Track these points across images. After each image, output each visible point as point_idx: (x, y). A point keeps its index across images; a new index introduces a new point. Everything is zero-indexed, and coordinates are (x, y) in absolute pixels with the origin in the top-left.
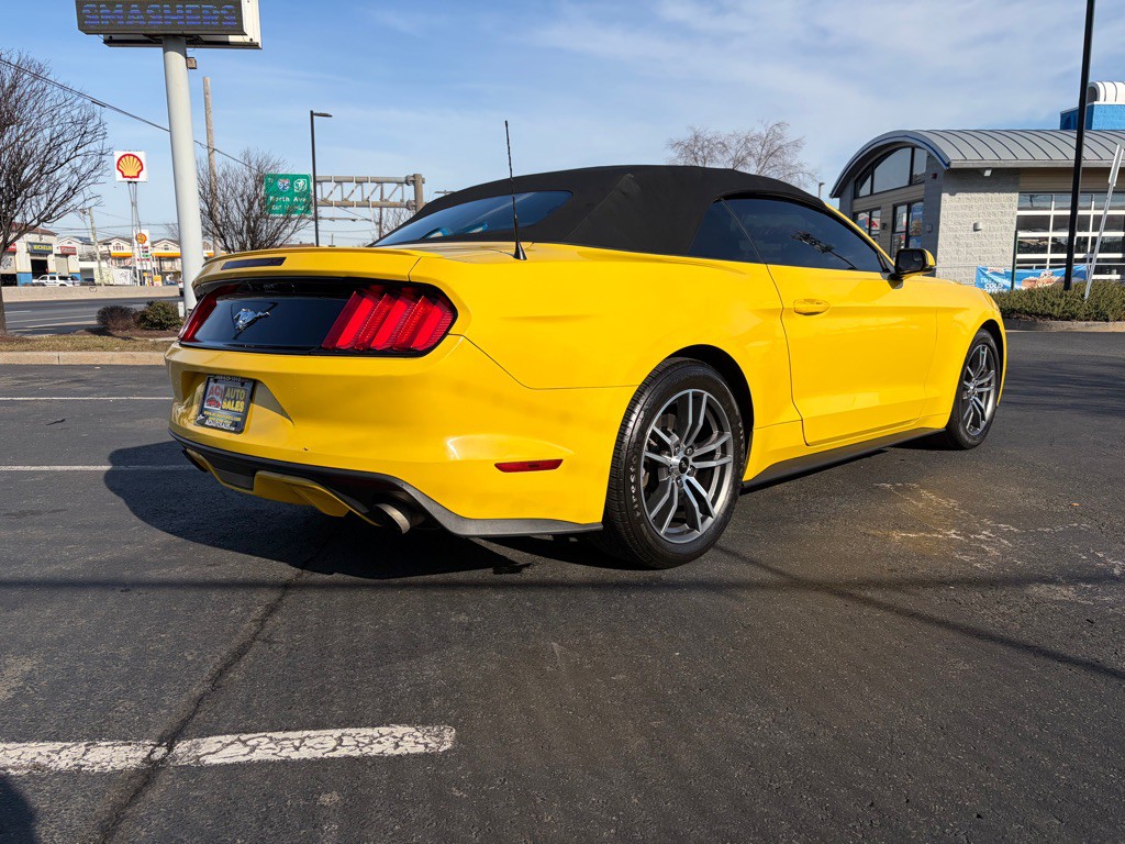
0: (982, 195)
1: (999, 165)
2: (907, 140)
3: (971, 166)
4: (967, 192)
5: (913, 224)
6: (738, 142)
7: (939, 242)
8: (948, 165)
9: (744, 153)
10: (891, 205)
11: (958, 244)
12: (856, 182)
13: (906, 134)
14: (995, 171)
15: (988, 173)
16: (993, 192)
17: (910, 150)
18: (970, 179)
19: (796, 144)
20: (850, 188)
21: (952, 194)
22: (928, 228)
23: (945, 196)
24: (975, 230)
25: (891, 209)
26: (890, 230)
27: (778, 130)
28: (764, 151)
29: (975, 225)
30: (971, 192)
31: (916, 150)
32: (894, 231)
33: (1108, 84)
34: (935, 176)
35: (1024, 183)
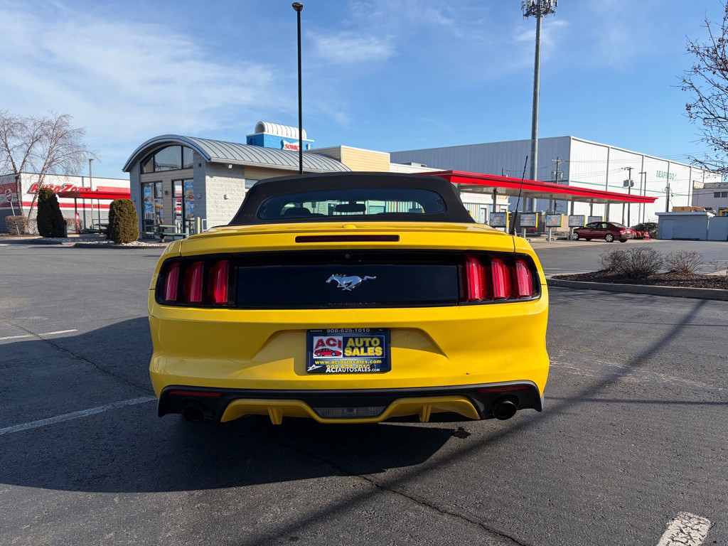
0: (227, 179)
1: (236, 162)
2: (179, 141)
3: (222, 162)
4: (219, 176)
5: (187, 193)
6: (35, 124)
7: (207, 204)
8: (210, 159)
9: (41, 133)
10: (170, 180)
11: (217, 206)
12: (141, 163)
13: (178, 137)
14: (234, 165)
15: (230, 167)
16: (232, 177)
17: (180, 147)
18: (220, 168)
19: (80, 131)
20: (137, 167)
21: (211, 177)
22: (199, 196)
23: (207, 178)
24: (225, 199)
25: (170, 183)
26: (171, 195)
27: (64, 119)
28: (55, 133)
29: (225, 196)
30: (221, 176)
31: (184, 148)
32: (173, 196)
33: (268, 124)
34: (200, 165)
35: (247, 174)
